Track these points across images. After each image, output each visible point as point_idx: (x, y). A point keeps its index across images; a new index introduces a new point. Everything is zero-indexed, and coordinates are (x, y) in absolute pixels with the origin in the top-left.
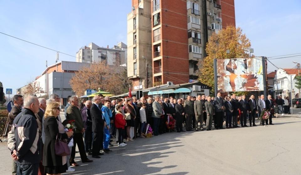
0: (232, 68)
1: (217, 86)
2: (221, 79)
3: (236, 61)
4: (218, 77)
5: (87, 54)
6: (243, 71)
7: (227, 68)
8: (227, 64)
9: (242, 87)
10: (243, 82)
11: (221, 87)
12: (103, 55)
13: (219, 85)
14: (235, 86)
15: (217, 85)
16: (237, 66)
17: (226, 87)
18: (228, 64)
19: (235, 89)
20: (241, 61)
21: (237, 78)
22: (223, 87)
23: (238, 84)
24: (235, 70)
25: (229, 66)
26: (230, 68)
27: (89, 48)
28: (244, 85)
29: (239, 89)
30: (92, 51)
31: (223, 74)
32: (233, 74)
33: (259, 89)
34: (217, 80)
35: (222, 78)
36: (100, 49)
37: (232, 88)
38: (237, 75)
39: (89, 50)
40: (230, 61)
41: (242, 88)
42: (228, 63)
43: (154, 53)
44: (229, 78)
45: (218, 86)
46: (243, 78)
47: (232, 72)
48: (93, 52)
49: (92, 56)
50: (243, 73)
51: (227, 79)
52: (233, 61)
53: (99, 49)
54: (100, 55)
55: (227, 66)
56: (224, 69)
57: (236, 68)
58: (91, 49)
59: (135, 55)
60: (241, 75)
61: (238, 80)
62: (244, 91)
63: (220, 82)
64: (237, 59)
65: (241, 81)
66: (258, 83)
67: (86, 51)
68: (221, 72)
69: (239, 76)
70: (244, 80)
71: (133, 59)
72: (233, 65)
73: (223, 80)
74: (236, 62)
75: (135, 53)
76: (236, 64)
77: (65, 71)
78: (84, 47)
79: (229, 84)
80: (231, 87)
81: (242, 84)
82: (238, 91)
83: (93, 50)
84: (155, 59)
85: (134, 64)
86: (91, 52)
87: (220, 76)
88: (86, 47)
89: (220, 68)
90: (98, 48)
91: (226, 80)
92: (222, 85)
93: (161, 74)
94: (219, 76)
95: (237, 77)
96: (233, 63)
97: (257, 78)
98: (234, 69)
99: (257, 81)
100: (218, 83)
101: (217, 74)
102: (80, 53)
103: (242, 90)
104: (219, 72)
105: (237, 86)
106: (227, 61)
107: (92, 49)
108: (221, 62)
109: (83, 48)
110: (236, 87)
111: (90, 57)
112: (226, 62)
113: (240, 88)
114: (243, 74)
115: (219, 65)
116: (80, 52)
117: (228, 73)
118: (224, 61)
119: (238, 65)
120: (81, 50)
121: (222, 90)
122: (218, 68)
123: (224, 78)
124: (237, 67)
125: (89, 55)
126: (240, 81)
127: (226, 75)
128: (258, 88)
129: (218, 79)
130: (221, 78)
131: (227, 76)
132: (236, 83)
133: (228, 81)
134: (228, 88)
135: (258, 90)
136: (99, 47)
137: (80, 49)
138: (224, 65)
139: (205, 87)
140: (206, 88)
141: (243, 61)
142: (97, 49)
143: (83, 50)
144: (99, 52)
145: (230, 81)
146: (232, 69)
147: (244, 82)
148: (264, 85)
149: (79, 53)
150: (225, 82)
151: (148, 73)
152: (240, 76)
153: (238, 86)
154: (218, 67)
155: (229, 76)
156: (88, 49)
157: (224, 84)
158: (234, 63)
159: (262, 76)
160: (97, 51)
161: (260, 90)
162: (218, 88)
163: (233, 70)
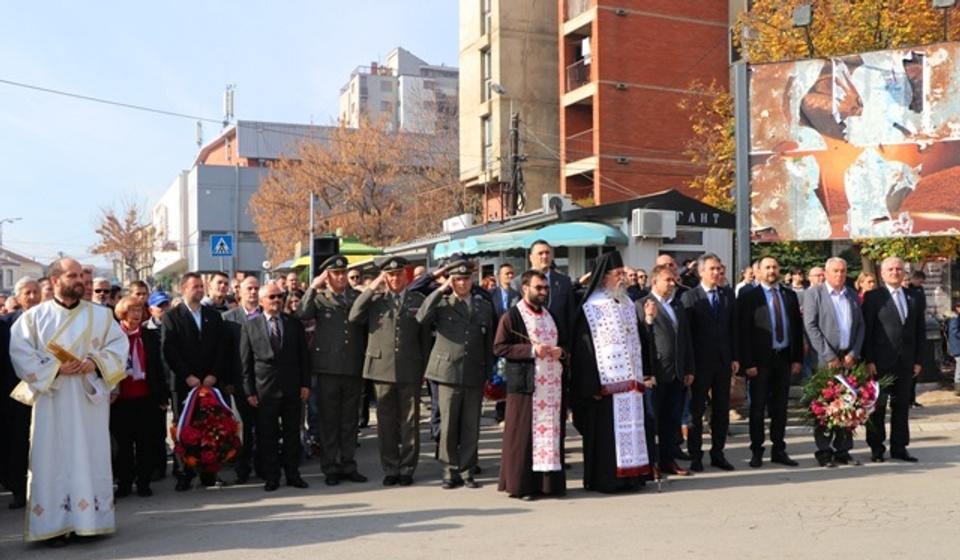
0: (835, 108)
1: (750, 213)
2: (772, 174)
3: (859, 70)
4: (751, 161)
5: (377, 95)
6: (895, 125)
7: (802, 113)
8: (805, 92)
9: (887, 214)
10: (893, 188)
11: (771, 214)
12: (444, 96)
13: (763, 206)
14: (849, 207)
15: (750, 206)
16: (863, 99)
17: (799, 213)
18: (813, 90)
19: (845, 227)
20: (887, 65)
21: (861, 164)
22: (779, 214)
23: (866, 198)
24: (853, 123)
25: (816, 102)
26: (819, 110)
27: (388, 72)
28: (900, 201)
29: (867, 224)
30: (398, 83)
31: (784, 147)
32: (839, 143)
34: (750, 178)
35: (778, 166)
36: (430, 74)
37: (832, 223)
38: (860, 150)
39: (386, 79)
40: (827, 70)
41: (885, 218)
42: (810, 84)
43: (566, 71)
44: (816, 167)
45: (753, 209)
46: (898, 166)
47: (834, 130)
48: (401, 88)
49: (398, 103)
50: (900, 132)
51: (804, 173)
52: (838, 70)
53: (426, 71)
54: (429, 95)
55: (803, 101)
56: (789, 121)
57: (854, 106)
58: (395, 73)
59: (487, 82)
60: (881, 146)
61: (865, 177)
62: (898, 235)
63: (768, 188)
64: (865, 56)
65: (884, 181)
67: (373, 84)
68: (770, 133)
69: (871, 155)
70: (902, 176)
71: (479, 100)
72: (838, 93)
73: (783, 176)
74: (858, 77)
75: (487, 76)
76: (860, 90)
77: (254, 162)
78: (370, 65)
79: (815, 201)
80: (822, 215)
81: (889, 196)
82: (864, 236)
83: (401, 79)
84: (569, 98)
85: (483, 125)
86: (394, 84)
87: (768, 156)
88: (374, 67)
89: (765, 113)
90: (422, 70)
91: (797, 179)
92: (773, 205)
93: (590, 164)
94: (762, 159)
95: (862, 157)
96: (838, 84)
98: (844, 115)
100: (754, 194)
101: (749, 149)
102: (353, 91)
103: (887, 230)
104: (761, 136)
105: (859, 208)
106: (807, 73)
107: (399, 76)
108: (772, 82)
109: (362, 71)
110: (850, 212)
111: (391, 107)
112: (803, 79)
113: (877, 220)
114: (898, 137)
115: (763, 96)
116: (353, 85)
117: (810, 139)
118: (790, 74)
119: (867, 92)
120: (356, 80)
121: (775, 233)
122: (759, 115)
123: (789, 165)
124: (860, 105)
125: (388, 97)
126: (876, 183)
127: (802, 148)
129: (756, 173)
130: (771, 168)
131: (806, 154)
132: (853, 191)
133: (807, 184)
134: (807, 218)
136: (427, 64)
137: (353, 76)
138: (787, 98)
139: (704, 218)
140: (710, 224)
141: (900, 69)
142: (418, 72)
143: (363, 78)
144: (427, 85)
145: (820, 185)
146: (832, 117)
147: (900, 186)
149: (350, 91)
150: (793, 187)
151: (516, 159)
152: (876, 154)
153: (867, 207)
154: (754, 109)
155: (816, 154)
156: (385, 75)
157: (788, 199)
158: (845, 83)
160: (421, 80)
162: (754, 221)
163: (838, 120)
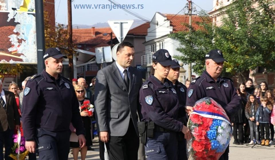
33: (21, 57)
66: (20, 41)
97: (18, 23)
99: (17, 34)
128: (19, 55)
135: (21, 60)
148: (38, 48)
159: (32, 21)
161: (24, 62)
